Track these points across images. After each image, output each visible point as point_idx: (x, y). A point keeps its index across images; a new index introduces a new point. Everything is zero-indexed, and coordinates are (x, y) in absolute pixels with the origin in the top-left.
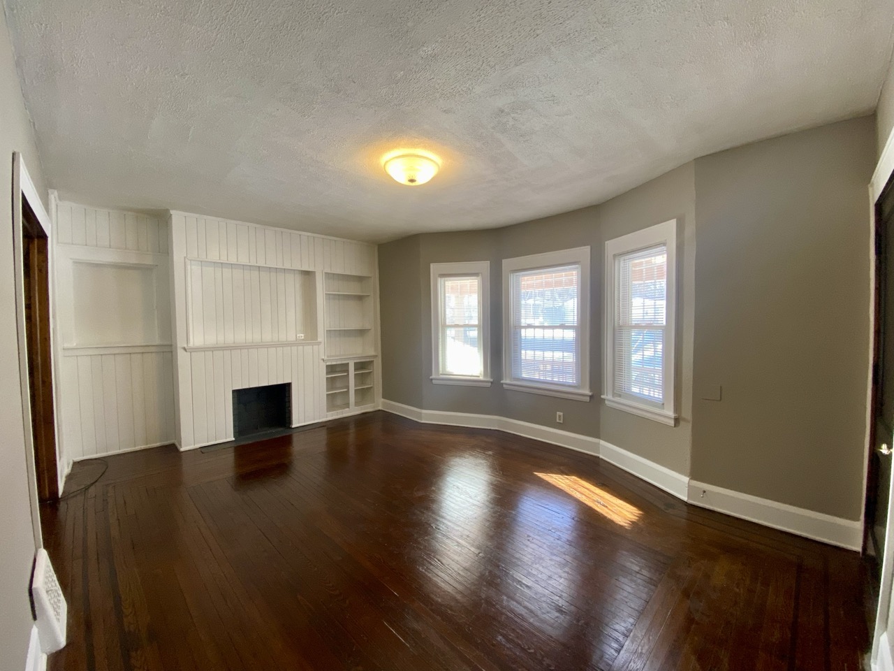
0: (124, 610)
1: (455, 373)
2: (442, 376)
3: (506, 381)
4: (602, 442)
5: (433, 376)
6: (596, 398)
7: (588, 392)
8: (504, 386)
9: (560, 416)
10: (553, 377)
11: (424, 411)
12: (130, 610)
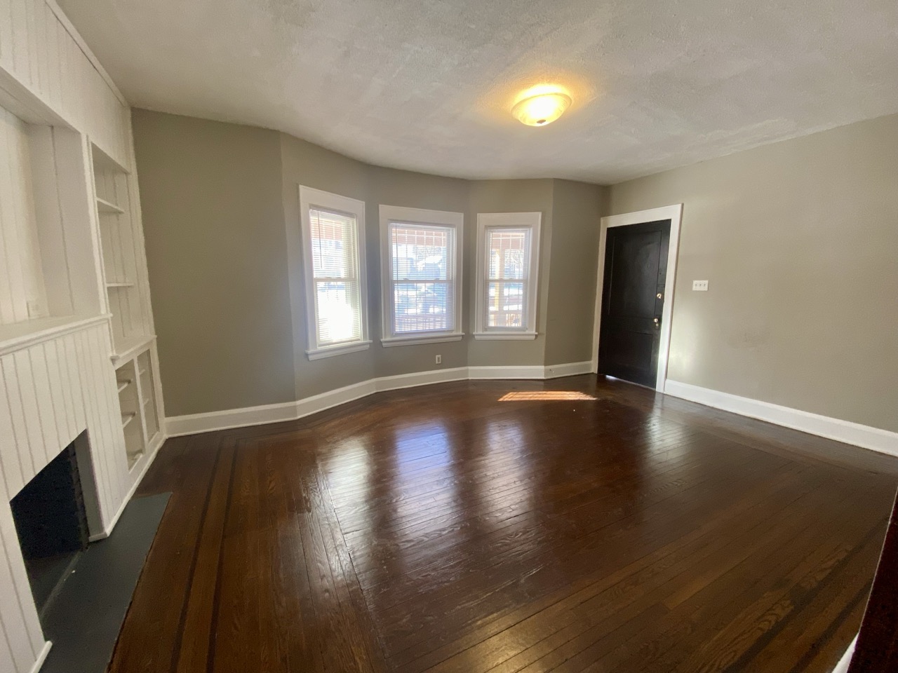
0: (773, 623)
1: (334, 341)
2: (319, 348)
3: (385, 339)
4: (470, 368)
5: (310, 351)
6: (468, 336)
7: (461, 333)
8: (384, 344)
9: (439, 358)
10: (435, 326)
11: (299, 402)
12: (769, 618)
